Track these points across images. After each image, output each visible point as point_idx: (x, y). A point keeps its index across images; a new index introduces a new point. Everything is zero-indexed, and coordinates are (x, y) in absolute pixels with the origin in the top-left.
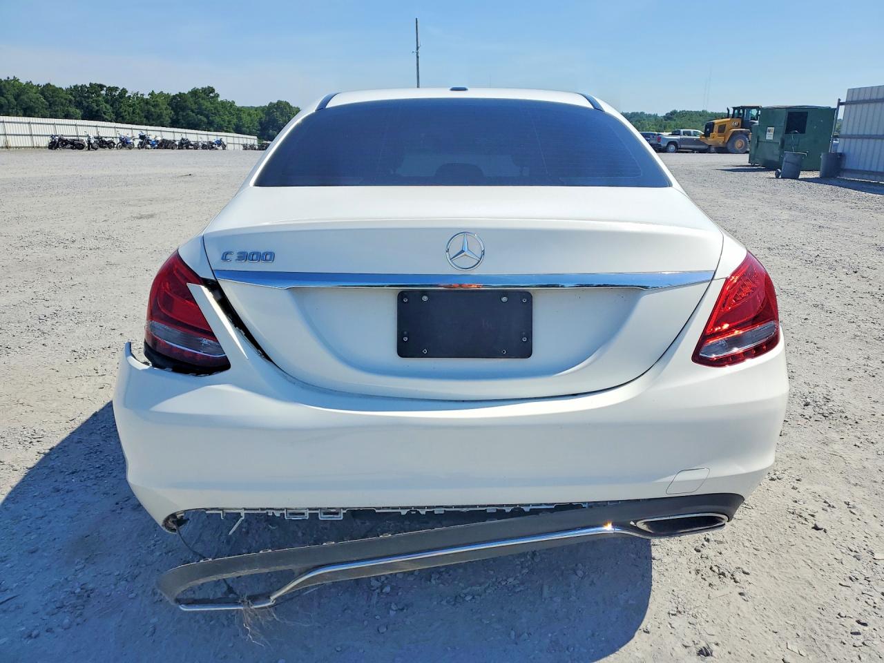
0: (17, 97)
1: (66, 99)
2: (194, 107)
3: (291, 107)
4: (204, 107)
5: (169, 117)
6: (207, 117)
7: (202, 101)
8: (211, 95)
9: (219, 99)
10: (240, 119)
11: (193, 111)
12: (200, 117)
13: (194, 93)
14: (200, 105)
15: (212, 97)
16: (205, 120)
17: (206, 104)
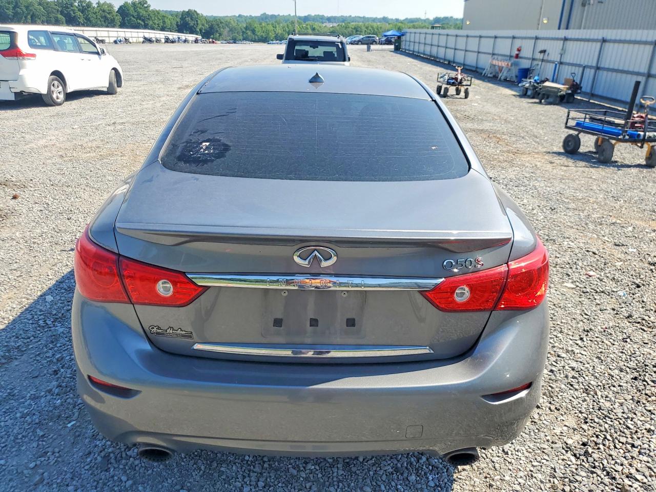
0: (27, 7)
1: (55, 9)
2: (135, 14)
3: (198, 14)
4: (141, 14)
5: (119, 21)
6: (143, 21)
7: (139, 10)
8: (145, 5)
9: (151, 8)
10: (164, 22)
11: (133, 17)
12: (139, 21)
13: (134, 4)
14: (138, 13)
15: (146, 7)
16: (143, 23)
17: (143, 12)
